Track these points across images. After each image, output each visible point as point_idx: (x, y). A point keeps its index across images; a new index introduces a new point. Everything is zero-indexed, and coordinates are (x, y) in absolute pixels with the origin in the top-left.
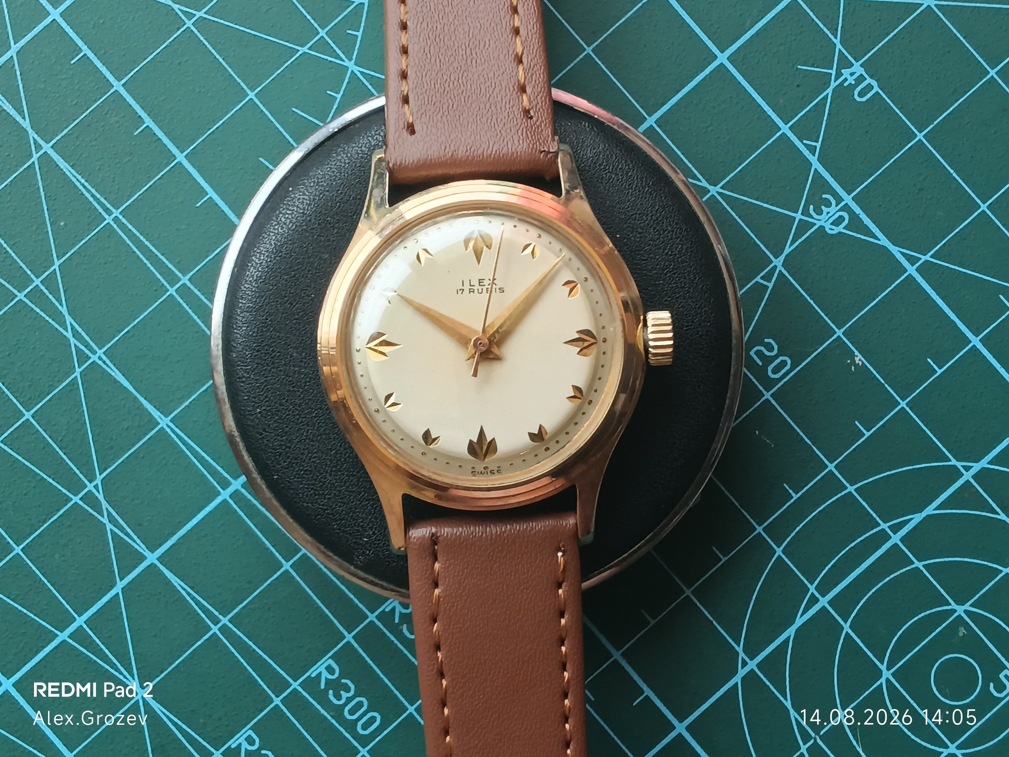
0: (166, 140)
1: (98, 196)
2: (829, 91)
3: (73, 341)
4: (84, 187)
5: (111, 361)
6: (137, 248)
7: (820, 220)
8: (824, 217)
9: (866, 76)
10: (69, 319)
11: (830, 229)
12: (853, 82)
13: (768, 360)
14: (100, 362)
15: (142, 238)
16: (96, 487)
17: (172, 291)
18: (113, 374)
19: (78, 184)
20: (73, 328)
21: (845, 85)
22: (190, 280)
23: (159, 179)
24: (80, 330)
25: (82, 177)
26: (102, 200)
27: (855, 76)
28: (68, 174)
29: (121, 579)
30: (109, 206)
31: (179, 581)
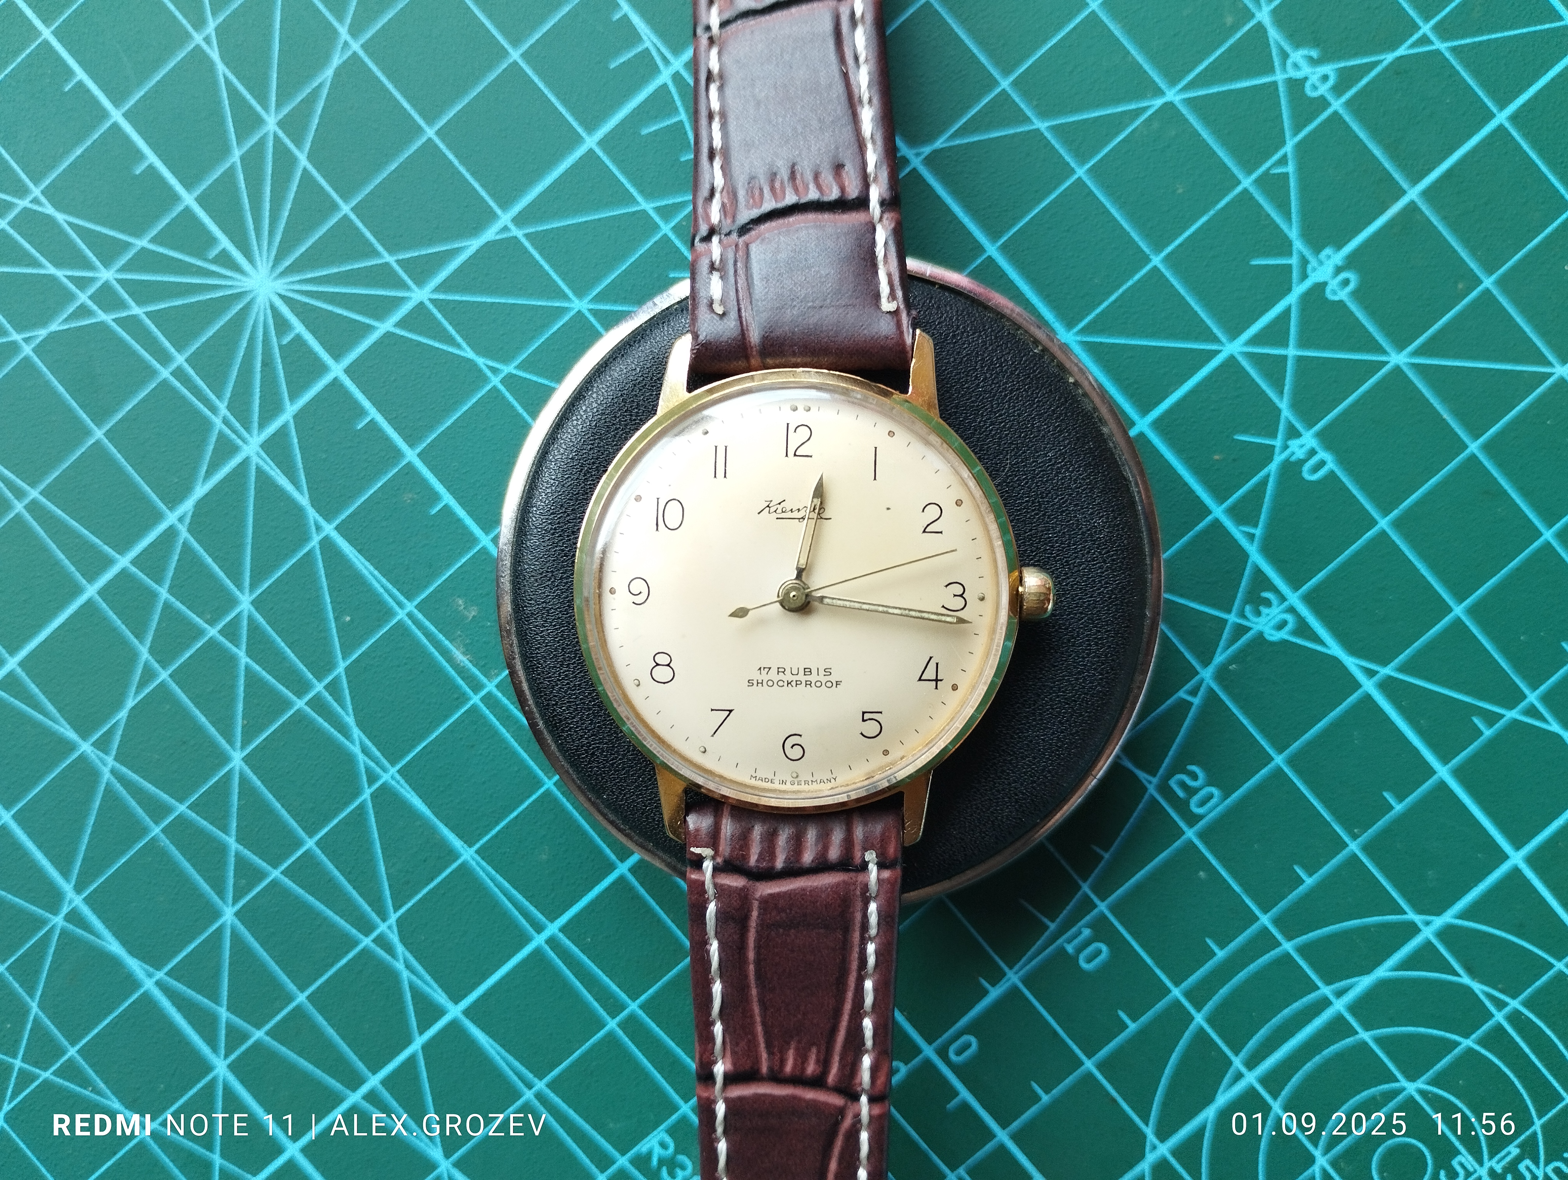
0: (469, 522)
1: (390, 586)
2: (1273, 468)
3: (361, 758)
4: (374, 576)
5: (406, 781)
6: (435, 648)
7: (1257, 623)
8: (1262, 620)
9: (1317, 449)
10: (356, 732)
11: (1272, 635)
12: (1302, 457)
13: (1191, 792)
14: (393, 783)
15: (441, 637)
16: (390, 927)
17: (476, 699)
18: (408, 796)
19: (365, 572)
20: (361, 743)
21: (1293, 459)
22: (497, 686)
23: (461, 566)
24: (369, 743)
25: (372, 564)
26: (395, 591)
27: (1304, 450)
28: (355, 560)
29: (421, 1033)
30: (402, 598)
31: (487, 1038)
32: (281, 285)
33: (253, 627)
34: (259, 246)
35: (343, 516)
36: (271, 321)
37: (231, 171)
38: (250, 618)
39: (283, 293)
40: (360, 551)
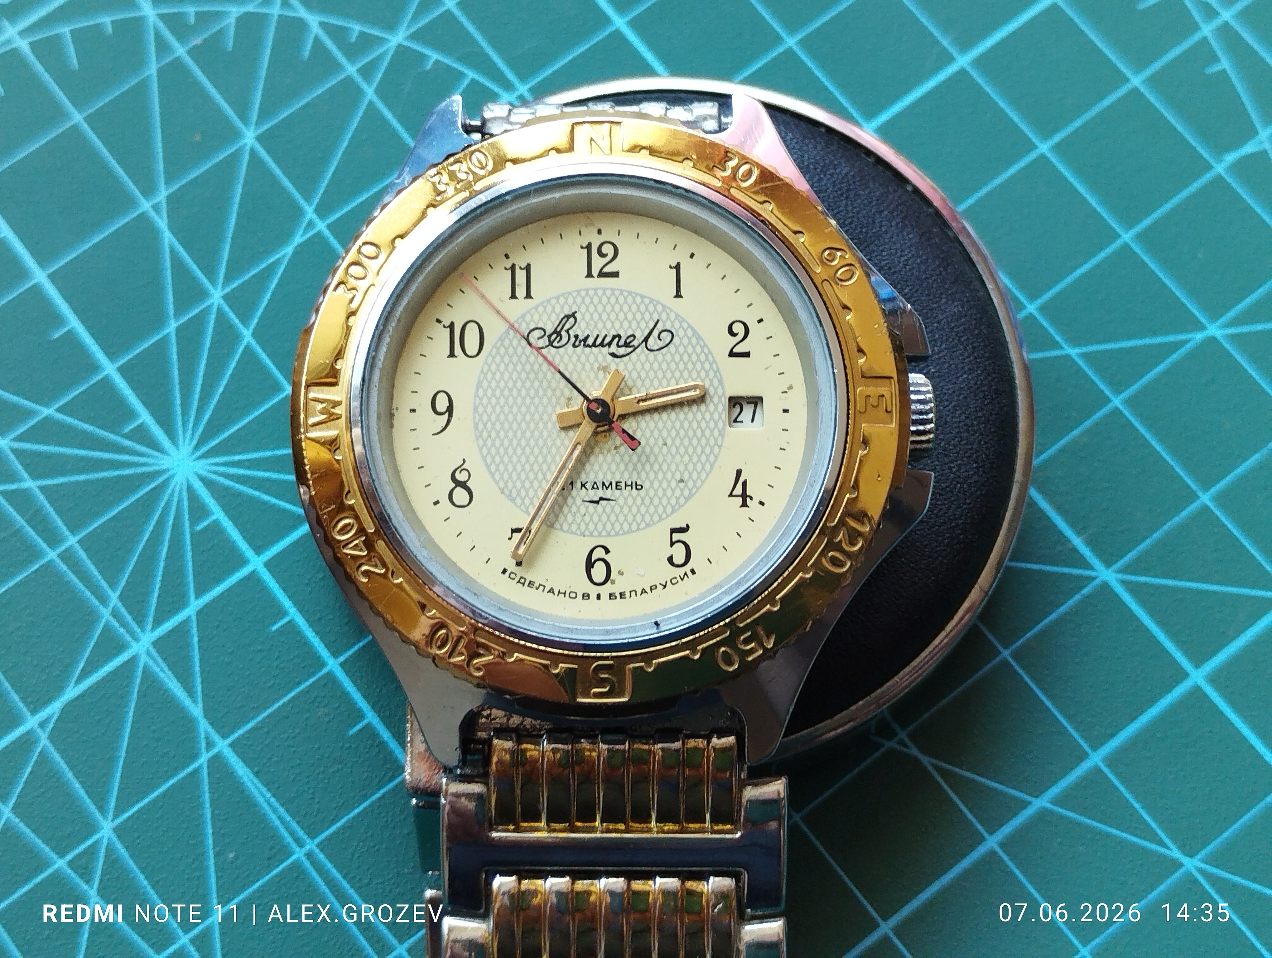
32: (203, 467)
33: (112, 860)
34: (185, 423)
35: (240, 732)
36: (186, 504)
37: (163, 343)
38: (110, 850)
39: (205, 474)
40: (257, 774)
